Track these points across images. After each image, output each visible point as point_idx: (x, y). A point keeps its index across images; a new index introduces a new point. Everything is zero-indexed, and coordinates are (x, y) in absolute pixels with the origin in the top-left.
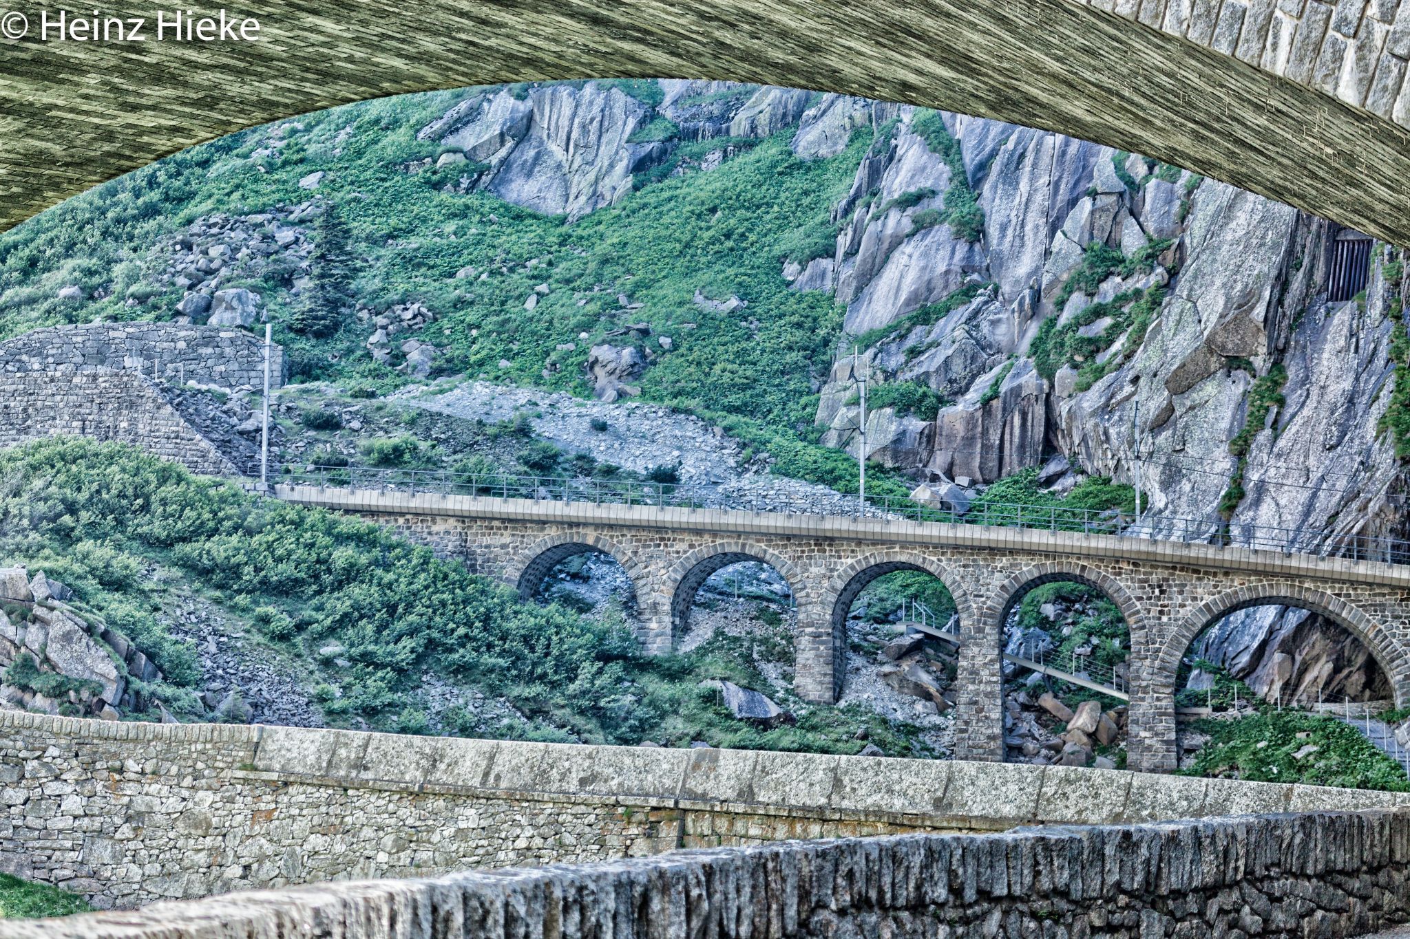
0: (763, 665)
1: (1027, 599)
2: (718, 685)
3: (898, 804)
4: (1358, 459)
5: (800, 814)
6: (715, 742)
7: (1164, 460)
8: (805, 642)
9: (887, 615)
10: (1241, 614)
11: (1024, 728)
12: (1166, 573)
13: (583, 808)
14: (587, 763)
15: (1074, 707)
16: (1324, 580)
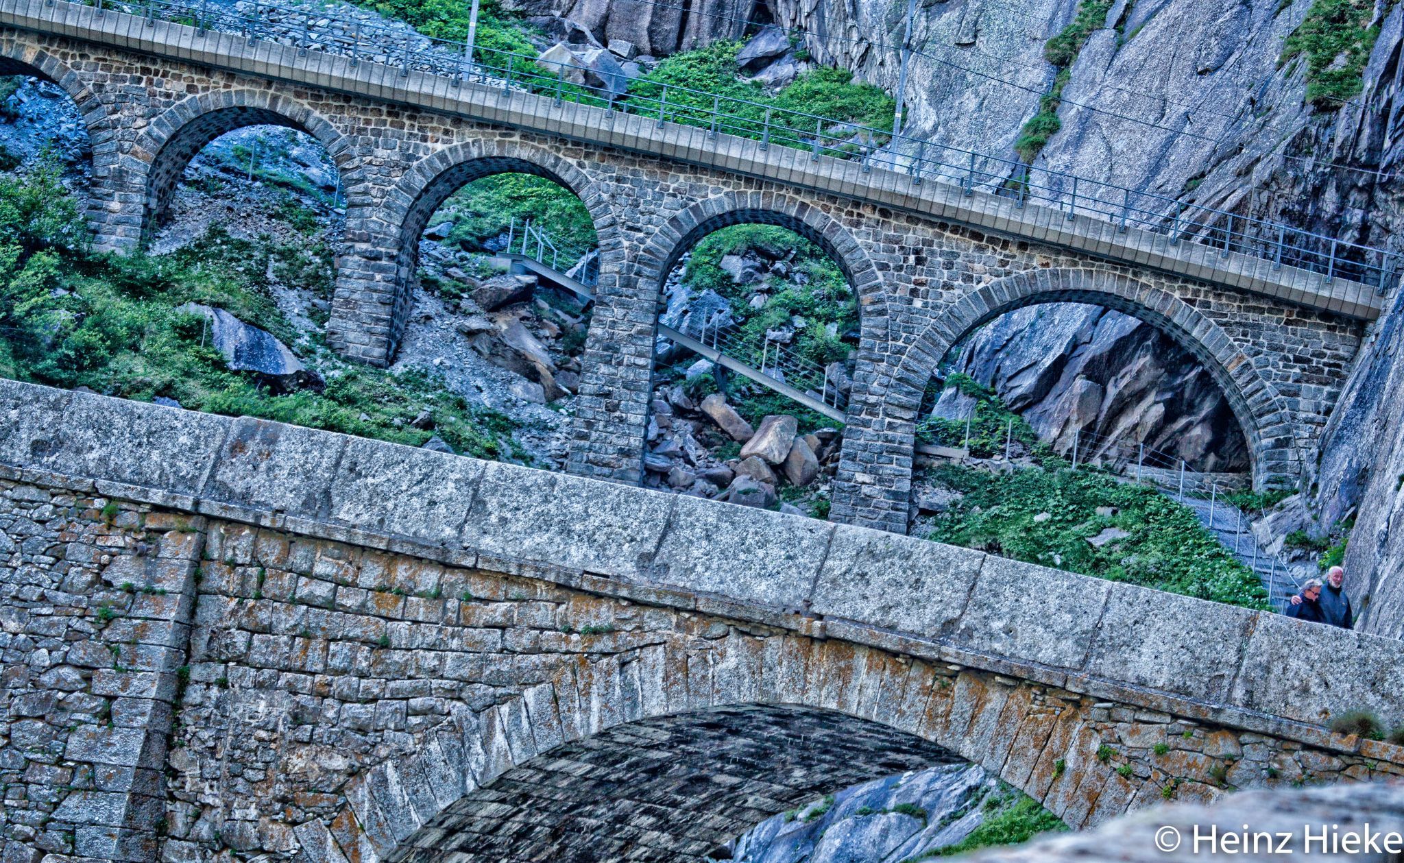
0: (280, 291)
1: (702, 244)
2: (207, 312)
3: (577, 555)
4: (1247, 95)
5: (407, 549)
6: (191, 402)
7: (941, 56)
8: (352, 264)
9: (483, 239)
10: (1032, 310)
11: (674, 443)
12: (929, 233)
13: (32, 493)
14: (49, 417)
15: (756, 421)
16: (1172, 276)
